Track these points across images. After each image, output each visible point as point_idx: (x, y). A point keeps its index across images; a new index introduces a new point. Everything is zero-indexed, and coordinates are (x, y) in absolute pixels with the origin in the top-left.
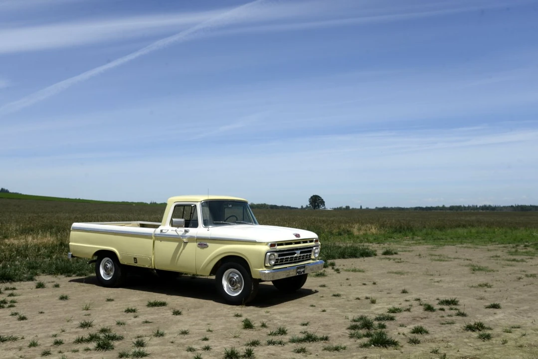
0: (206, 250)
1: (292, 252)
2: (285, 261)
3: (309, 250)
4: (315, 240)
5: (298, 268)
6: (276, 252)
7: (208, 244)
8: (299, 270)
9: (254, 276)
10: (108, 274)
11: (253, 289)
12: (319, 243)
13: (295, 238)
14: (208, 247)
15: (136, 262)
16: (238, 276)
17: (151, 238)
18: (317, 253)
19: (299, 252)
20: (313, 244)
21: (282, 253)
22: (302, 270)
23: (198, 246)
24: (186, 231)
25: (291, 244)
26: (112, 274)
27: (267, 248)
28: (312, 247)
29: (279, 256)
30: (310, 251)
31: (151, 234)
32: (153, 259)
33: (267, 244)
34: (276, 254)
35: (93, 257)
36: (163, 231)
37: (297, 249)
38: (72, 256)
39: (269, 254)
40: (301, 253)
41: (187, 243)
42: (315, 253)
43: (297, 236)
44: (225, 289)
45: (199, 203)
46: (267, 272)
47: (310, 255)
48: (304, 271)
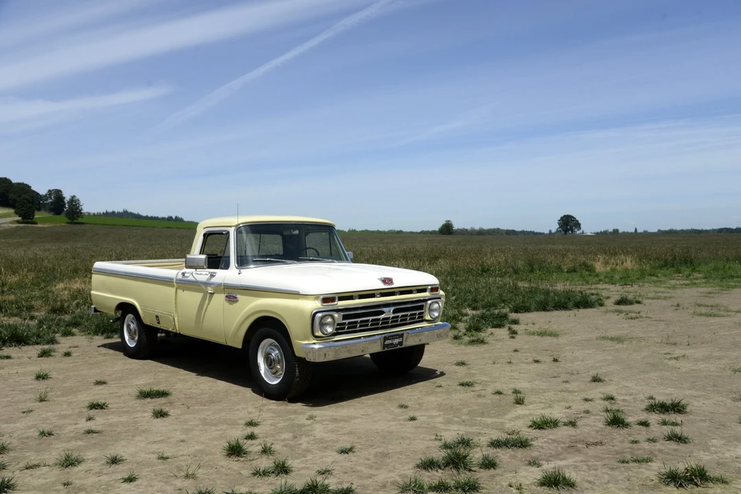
0: (235, 305)
1: (376, 309)
2: (360, 326)
3: (419, 306)
4: (430, 287)
5: (386, 339)
6: (338, 311)
7: (238, 296)
8: (388, 342)
9: (298, 353)
10: (132, 338)
11: (297, 374)
12: (441, 293)
13: (381, 286)
14: (237, 301)
15: (159, 323)
16: (277, 352)
17: (173, 286)
18: (435, 310)
19: (392, 309)
20: (427, 294)
21: (348, 313)
22: (396, 341)
23: (226, 300)
24: (212, 276)
25: (373, 296)
26: (137, 338)
27: (316, 305)
28: (425, 301)
29: (345, 317)
30: (421, 307)
31: (172, 279)
32: (176, 319)
33: (316, 297)
34: (336, 315)
35: (116, 313)
36: (186, 275)
37: (387, 305)
38: (96, 310)
39: (320, 315)
40: (395, 312)
41: (213, 294)
42: (431, 310)
43: (387, 281)
44: (262, 372)
45: (233, 228)
46: (316, 347)
47: (422, 313)
48: (401, 343)
